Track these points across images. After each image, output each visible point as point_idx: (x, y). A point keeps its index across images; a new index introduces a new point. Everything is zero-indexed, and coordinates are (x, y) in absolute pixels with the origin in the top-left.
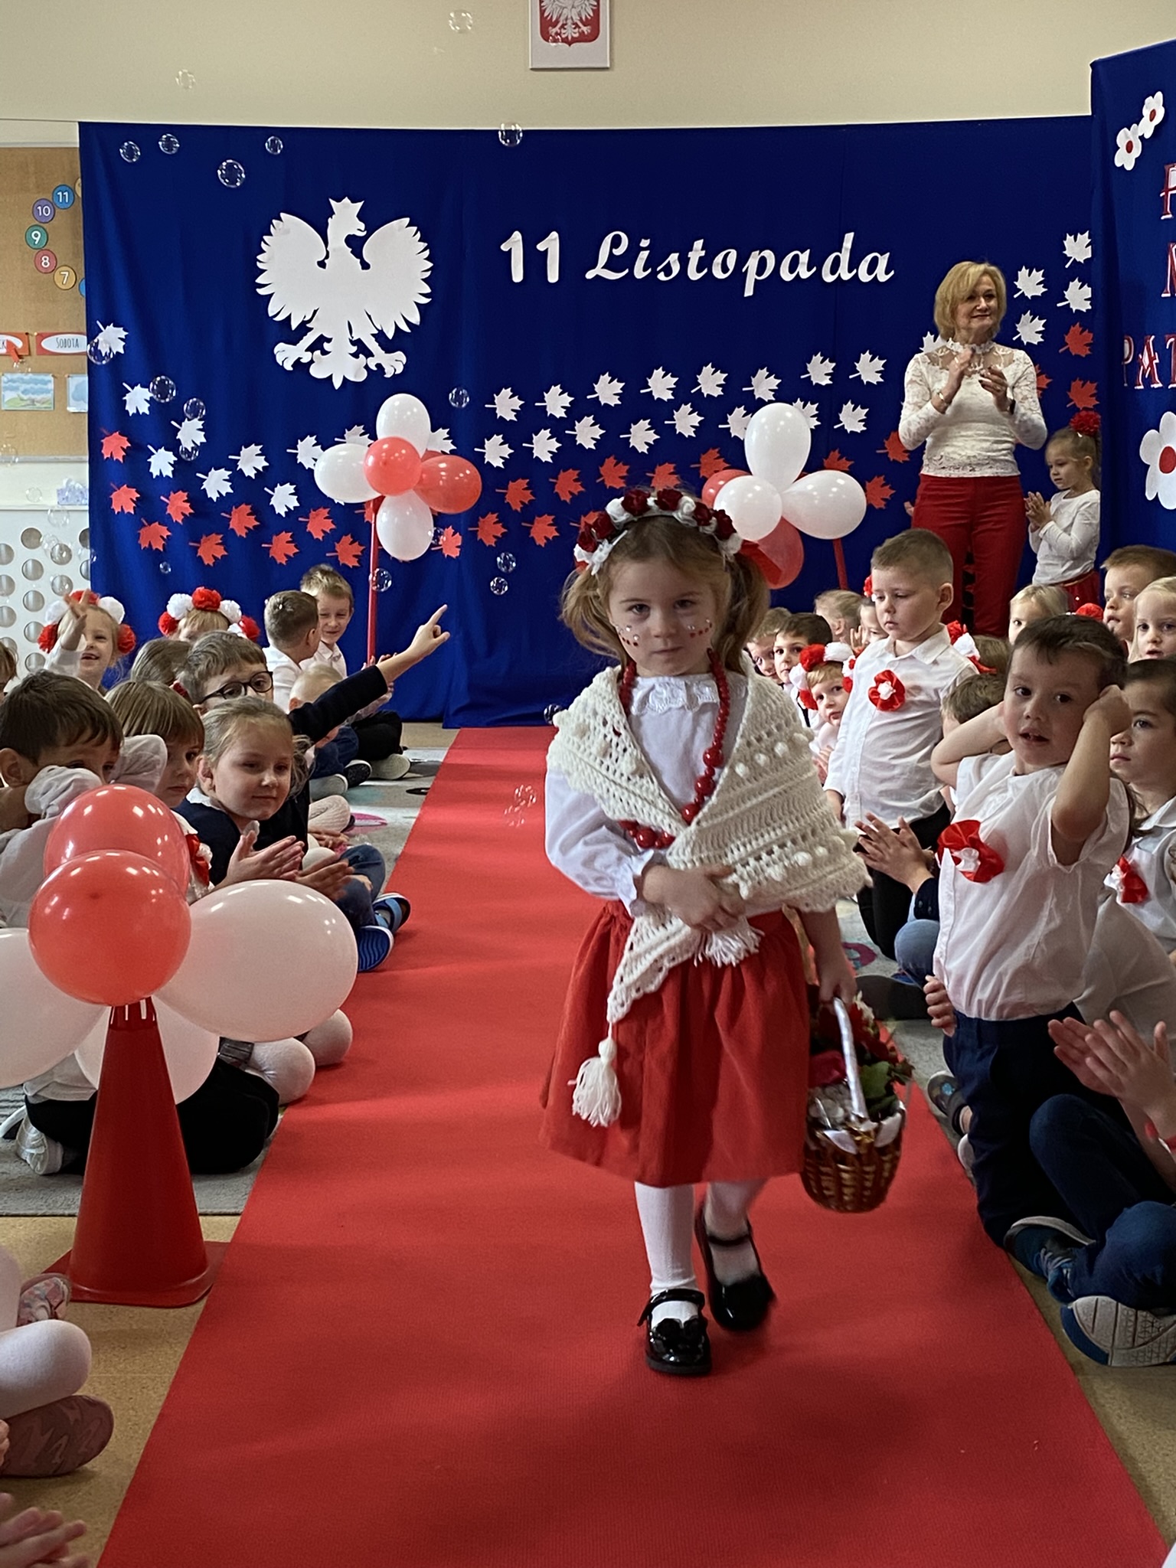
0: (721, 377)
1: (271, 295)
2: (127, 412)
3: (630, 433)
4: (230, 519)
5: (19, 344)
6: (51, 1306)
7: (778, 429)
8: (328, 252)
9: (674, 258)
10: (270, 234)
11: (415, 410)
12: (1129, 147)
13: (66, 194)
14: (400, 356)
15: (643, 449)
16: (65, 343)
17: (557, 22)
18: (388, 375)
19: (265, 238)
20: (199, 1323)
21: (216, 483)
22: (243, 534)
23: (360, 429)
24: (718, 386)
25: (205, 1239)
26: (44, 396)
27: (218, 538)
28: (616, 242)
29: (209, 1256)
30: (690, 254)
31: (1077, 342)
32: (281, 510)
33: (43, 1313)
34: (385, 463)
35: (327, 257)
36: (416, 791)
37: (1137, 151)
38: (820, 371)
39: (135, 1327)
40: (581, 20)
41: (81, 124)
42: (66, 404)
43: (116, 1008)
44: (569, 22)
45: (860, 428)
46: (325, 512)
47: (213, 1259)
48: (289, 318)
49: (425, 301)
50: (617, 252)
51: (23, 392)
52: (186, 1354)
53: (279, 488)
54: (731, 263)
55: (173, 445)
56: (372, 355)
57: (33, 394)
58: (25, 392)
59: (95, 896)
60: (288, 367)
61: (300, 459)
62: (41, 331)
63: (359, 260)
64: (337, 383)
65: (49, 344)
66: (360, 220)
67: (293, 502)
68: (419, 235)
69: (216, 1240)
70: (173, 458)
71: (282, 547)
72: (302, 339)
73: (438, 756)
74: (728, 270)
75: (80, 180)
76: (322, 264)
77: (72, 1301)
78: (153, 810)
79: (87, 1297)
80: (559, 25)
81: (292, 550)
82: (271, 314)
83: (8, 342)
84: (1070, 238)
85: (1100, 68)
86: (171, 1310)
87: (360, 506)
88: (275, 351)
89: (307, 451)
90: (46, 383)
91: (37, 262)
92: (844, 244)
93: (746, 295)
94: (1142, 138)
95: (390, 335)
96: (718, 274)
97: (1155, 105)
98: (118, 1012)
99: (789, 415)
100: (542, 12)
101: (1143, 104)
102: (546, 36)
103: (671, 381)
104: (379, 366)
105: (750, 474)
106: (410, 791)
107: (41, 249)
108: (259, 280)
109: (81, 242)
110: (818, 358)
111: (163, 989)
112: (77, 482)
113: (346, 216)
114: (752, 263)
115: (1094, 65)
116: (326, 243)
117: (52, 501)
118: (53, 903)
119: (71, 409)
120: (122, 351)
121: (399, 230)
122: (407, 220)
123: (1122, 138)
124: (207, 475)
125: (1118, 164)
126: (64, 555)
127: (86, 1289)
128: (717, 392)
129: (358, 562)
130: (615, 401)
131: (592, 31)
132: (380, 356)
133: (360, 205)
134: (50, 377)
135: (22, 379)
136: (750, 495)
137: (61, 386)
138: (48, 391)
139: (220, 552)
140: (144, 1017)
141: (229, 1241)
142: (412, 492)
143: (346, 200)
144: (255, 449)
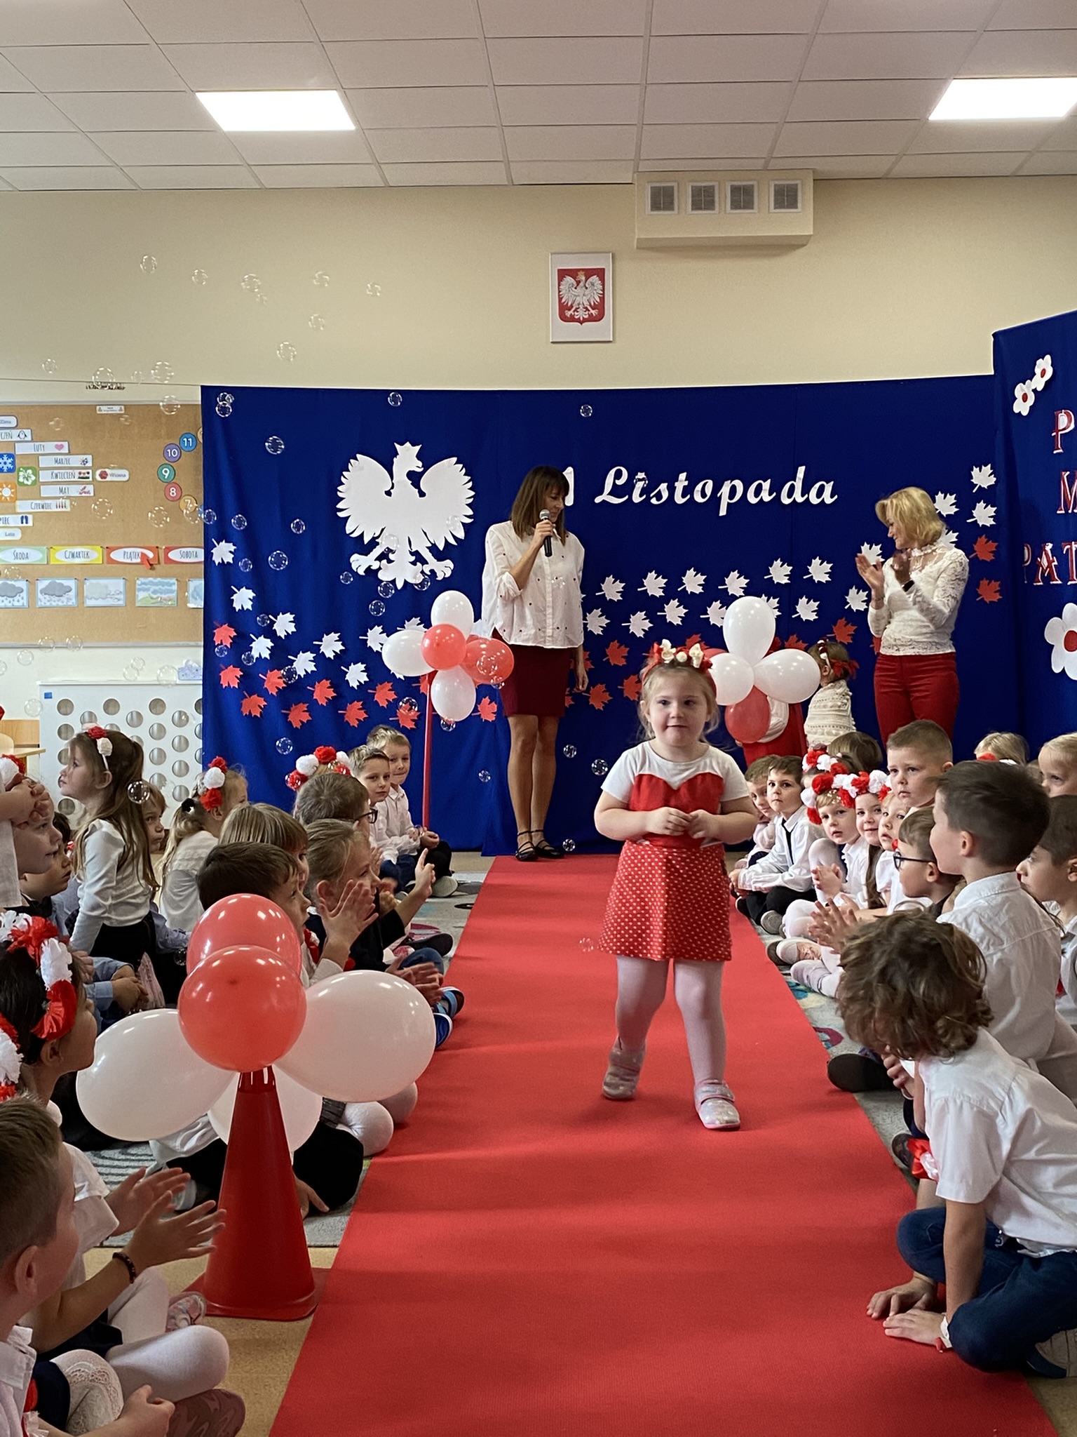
0: (701, 579)
1: (348, 517)
2: (235, 608)
3: (630, 622)
4: (313, 692)
5: (150, 555)
6: (191, 1318)
7: (750, 617)
8: (393, 484)
9: (663, 487)
10: (348, 471)
11: (462, 603)
12: (1025, 398)
13: (190, 440)
14: (449, 563)
15: (640, 634)
16: (187, 555)
17: (572, 306)
18: (439, 578)
19: (344, 473)
20: (310, 1332)
21: (304, 663)
22: (323, 702)
23: (417, 620)
24: (700, 585)
25: (313, 1265)
26: (171, 595)
27: (305, 707)
28: (618, 475)
29: (315, 1280)
30: (676, 484)
31: (985, 549)
32: (354, 684)
33: (186, 1323)
34: (438, 645)
35: (392, 488)
36: (463, 906)
37: (1031, 400)
38: (780, 573)
39: (257, 1337)
40: (590, 305)
41: (203, 387)
42: (186, 600)
43: (244, 1074)
44: (581, 307)
45: (813, 617)
46: (389, 685)
47: (318, 1281)
48: (362, 534)
49: (469, 521)
50: (619, 482)
51: (153, 593)
52: (300, 1359)
53: (352, 667)
54: (709, 491)
55: (270, 633)
56: (427, 563)
57: (161, 593)
58: (155, 592)
59: (233, 982)
60: (361, 572)
61: (369, 644)
62: (168, 546)
63: (417, 490)
64: (400, 585)
65: (172, 555)
66: (418, 459)
67: (364, 678)
68: (464, 471)
69: (320, 1267)
70: (269, 644)
71: (354, 714)
72: (372, 551)
73: (480, 878)
74: (706, 496)
75: (201, 429)
76: (388, 493)
77: (207, 1315)
78: (273, 914)
79: (217, 1312)
80: (573, 309)
81: (363, 715)
82: (348, 532)
83: (143, 554)
84: (976, 470)
85: (1001, 338)
86: (286, 1323)
87: (417, 679)
88: (351, 560)
89: (375, 638)
90: (171, 585)
91: (167, 491)
92: (798, 475)
93: (721, 514)
94: (1035, 391)
95: (441, 547)
96: (698, 498)
97: (1045, 365)
98: (245, 1077)
99: (757, 605)
100: (560, 299)
101: (1035, 364)
102: (563, 318)
103: (662, 582)
104: (432, 571)
105: (728, 652)
106: (457, 906)
107: (169, 483)
108: (339, 506)
109: (201, 477)
110: (779, 562)
111: (281, 1060)
112: (194, 662)
113: (407, 457)
114: (725, 490)
115: (995, 335)
116: (392, 478)
117: (174, 678)
118: (198, 989)
119: (191, 605)
120: (231, 562)
121: (449, 467)
122: (455, 459)
123: (1019, 390)
124: (296, 657)
125: (1016, 410)
126: (182, 720)
127: (217, 1305)
128: (699, 590)
129: (415, 725)
130: (618, 597)
131: (599, 312)
132: (433, 563)
133: (418, 448)
134: (174, 581)
135: (152, 582)
136: (728, 668)
137: (183, 587)
138: (172, 592)
139: (306, 717)
140: (266, 1082)
141: (330, 1267)
142: (459, 667)
143: (408, 444)
144: (334, 636)
